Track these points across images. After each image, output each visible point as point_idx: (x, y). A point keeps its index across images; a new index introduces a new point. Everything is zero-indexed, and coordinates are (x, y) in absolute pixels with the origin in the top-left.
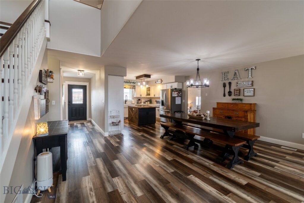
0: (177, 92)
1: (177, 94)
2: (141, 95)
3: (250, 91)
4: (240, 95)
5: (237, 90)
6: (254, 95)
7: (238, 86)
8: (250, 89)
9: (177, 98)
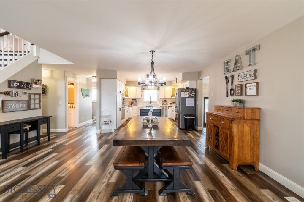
0: (188, 92)
1: (188, 94)
2: (165, 96)
3: (252, 87)
4: (241, 95)
5: (238, 87)
6: (257, 94)
7: (239, 81)
8: (252, 84)
9: (187, 99)
